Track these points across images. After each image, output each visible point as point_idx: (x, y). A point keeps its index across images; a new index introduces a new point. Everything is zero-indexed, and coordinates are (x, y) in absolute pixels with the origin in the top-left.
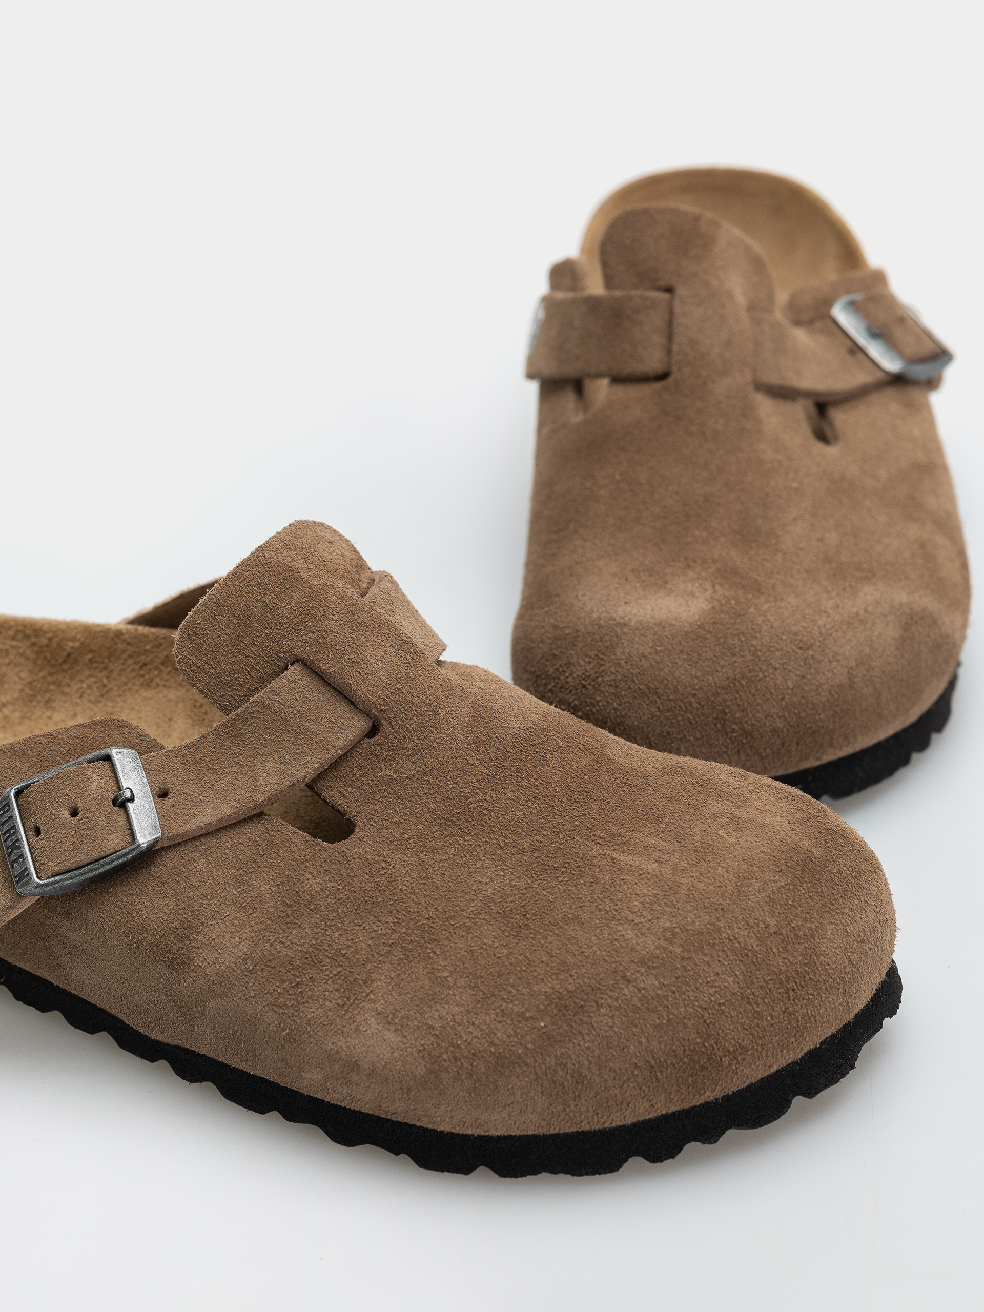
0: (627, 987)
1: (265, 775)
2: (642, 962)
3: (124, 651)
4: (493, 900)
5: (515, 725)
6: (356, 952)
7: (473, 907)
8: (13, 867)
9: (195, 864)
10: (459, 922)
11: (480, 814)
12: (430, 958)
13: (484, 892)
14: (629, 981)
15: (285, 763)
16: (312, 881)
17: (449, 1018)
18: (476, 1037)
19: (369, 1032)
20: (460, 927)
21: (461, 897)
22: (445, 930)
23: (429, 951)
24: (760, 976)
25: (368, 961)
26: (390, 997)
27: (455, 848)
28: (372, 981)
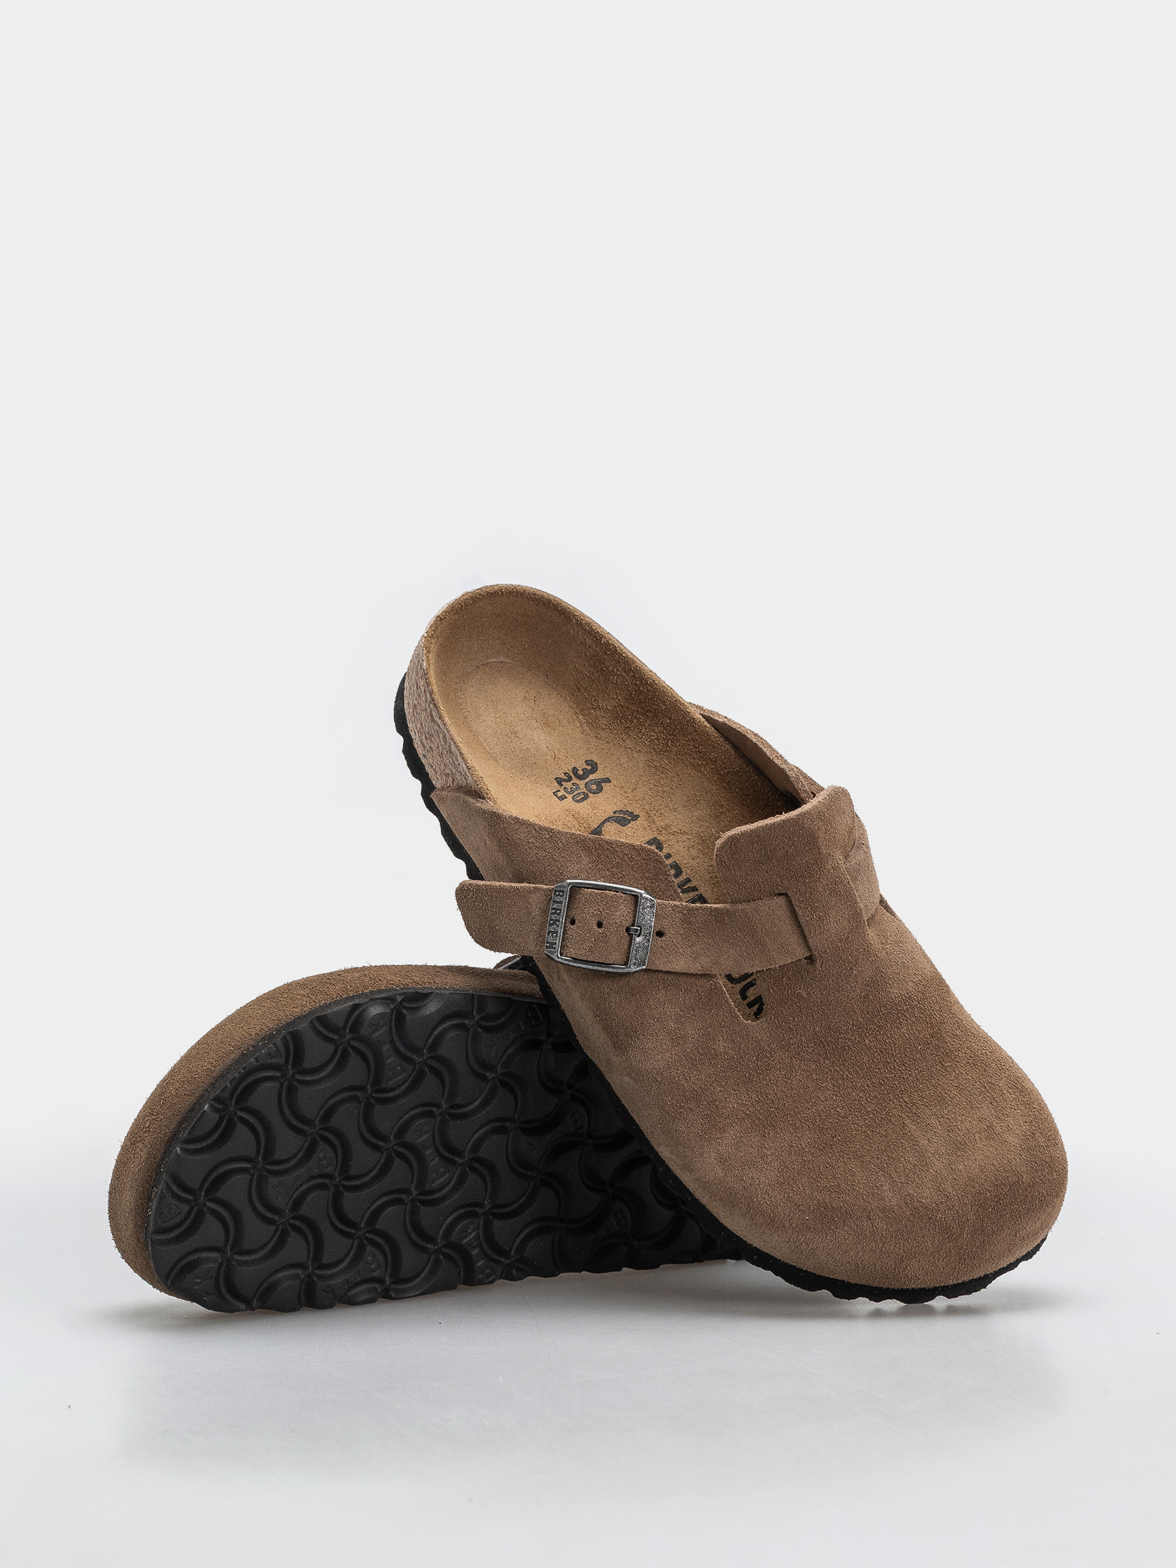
0: (867, 1221)
1: (726, 956)
2: (884, 1211)
3: (690, 734)
4: (820, 1115)
5: (895, 991)
6: (724, 1107)
7: (806, 1114)
8: (548, 935)
9: (658, 992)
10: (793, 1121)
11: (843, 1047)
12: (765, 1136)
13: (817, 1107)
14: (870, 1219)
15: (742, 956)
16: (721, 1043)
17: (757, 1182)
18: (766, 1203)
19: (707, 1160)
20: (792, 1125)
21: (803, 1103)
22: (782, 1121)
23: (766, 1131)
24: (948, 1246)
25: (728, 1117)
26: (730, 1147)
27: (816, 1065)
28: (725, 1131)
